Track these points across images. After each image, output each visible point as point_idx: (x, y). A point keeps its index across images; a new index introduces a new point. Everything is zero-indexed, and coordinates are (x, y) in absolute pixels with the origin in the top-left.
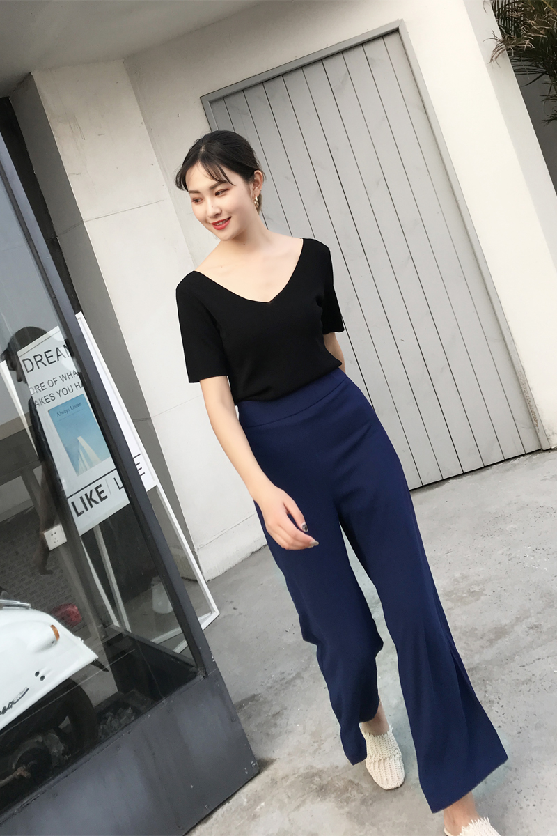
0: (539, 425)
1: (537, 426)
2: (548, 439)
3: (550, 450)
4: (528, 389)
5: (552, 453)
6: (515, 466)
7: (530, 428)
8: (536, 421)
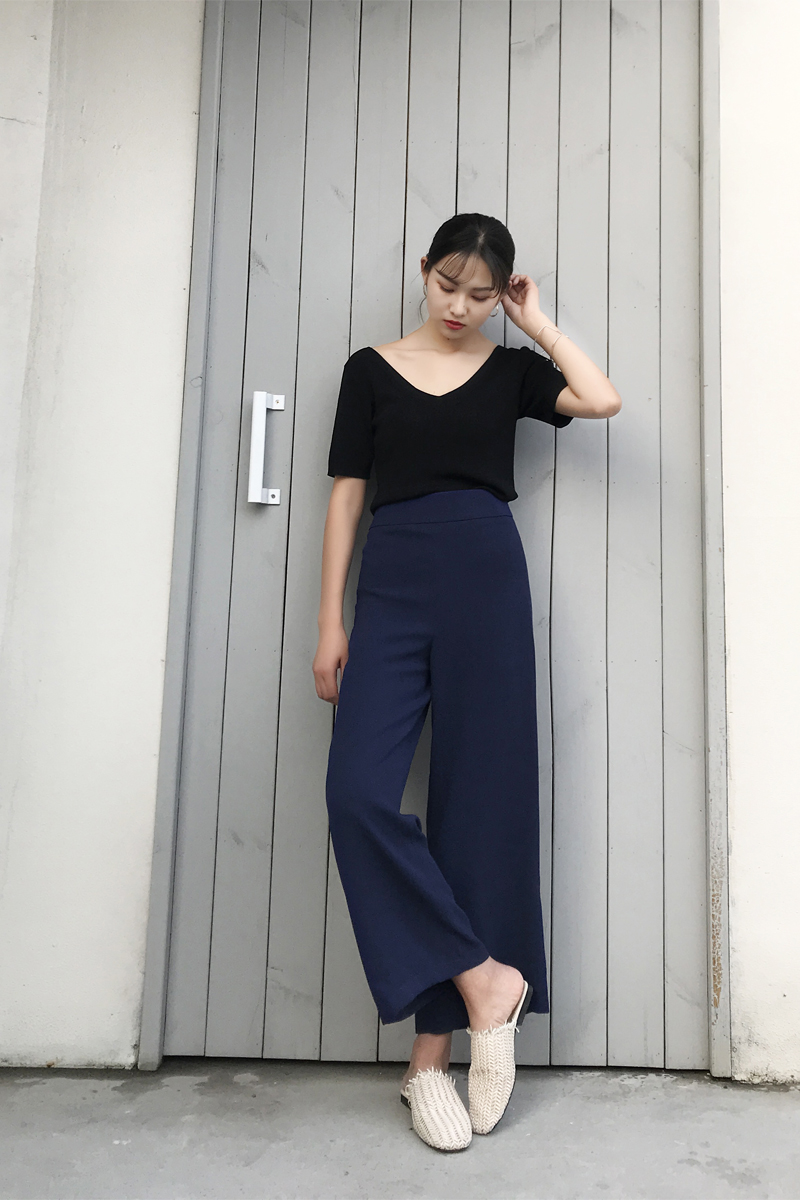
0: (721, 1004)
1: (716, 1005)
2: (733, 1049)
3: (728, 1081)
4: (723, 898)
5: (731, 1091)
6: (626, 1092)
7: (698, 1005)
8: (718, 991)
